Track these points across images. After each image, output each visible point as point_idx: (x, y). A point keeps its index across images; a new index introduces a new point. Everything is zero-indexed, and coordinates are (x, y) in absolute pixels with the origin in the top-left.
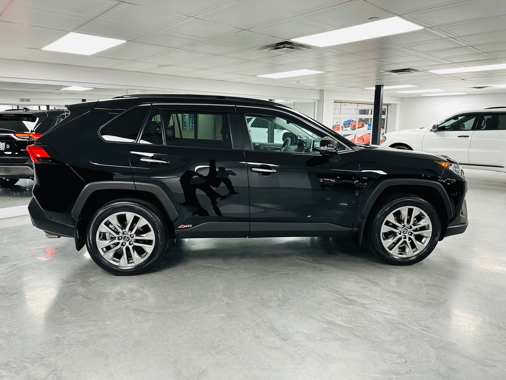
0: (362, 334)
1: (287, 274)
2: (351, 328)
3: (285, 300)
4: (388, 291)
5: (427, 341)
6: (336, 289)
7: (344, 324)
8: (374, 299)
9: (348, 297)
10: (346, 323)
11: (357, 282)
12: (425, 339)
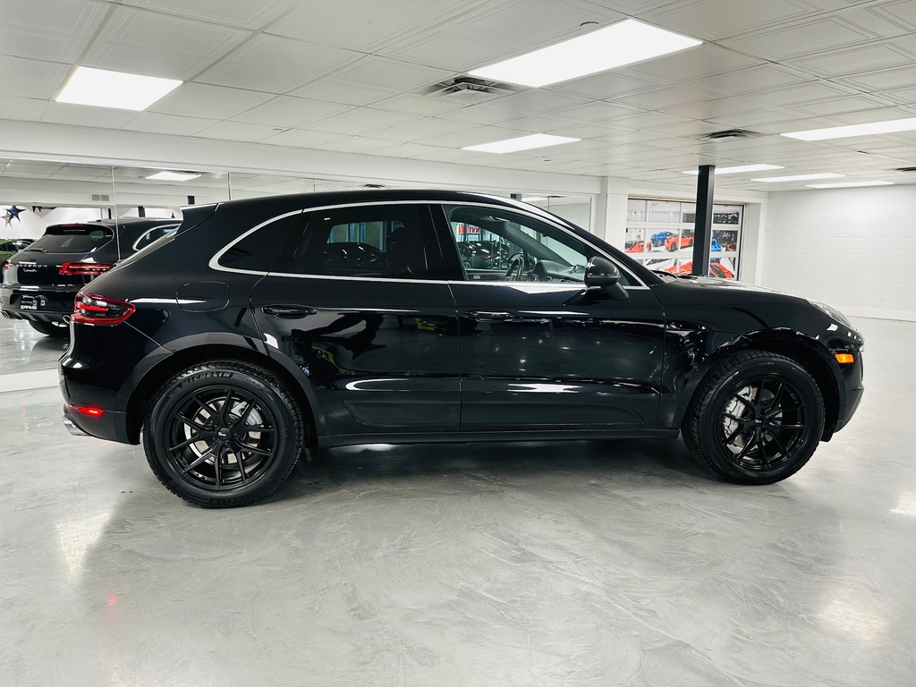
0: (516, 616)
1: (435, 501)
2: (500, 604)
3: (405, 548)
4: (608, 540)
5: (636, 636)
6: (510, 532)
7: (488, 596)
8: (572, 554)
9: (524, 547)
10: (495, 595)
11: (556, 522)
12: (633, 632)
